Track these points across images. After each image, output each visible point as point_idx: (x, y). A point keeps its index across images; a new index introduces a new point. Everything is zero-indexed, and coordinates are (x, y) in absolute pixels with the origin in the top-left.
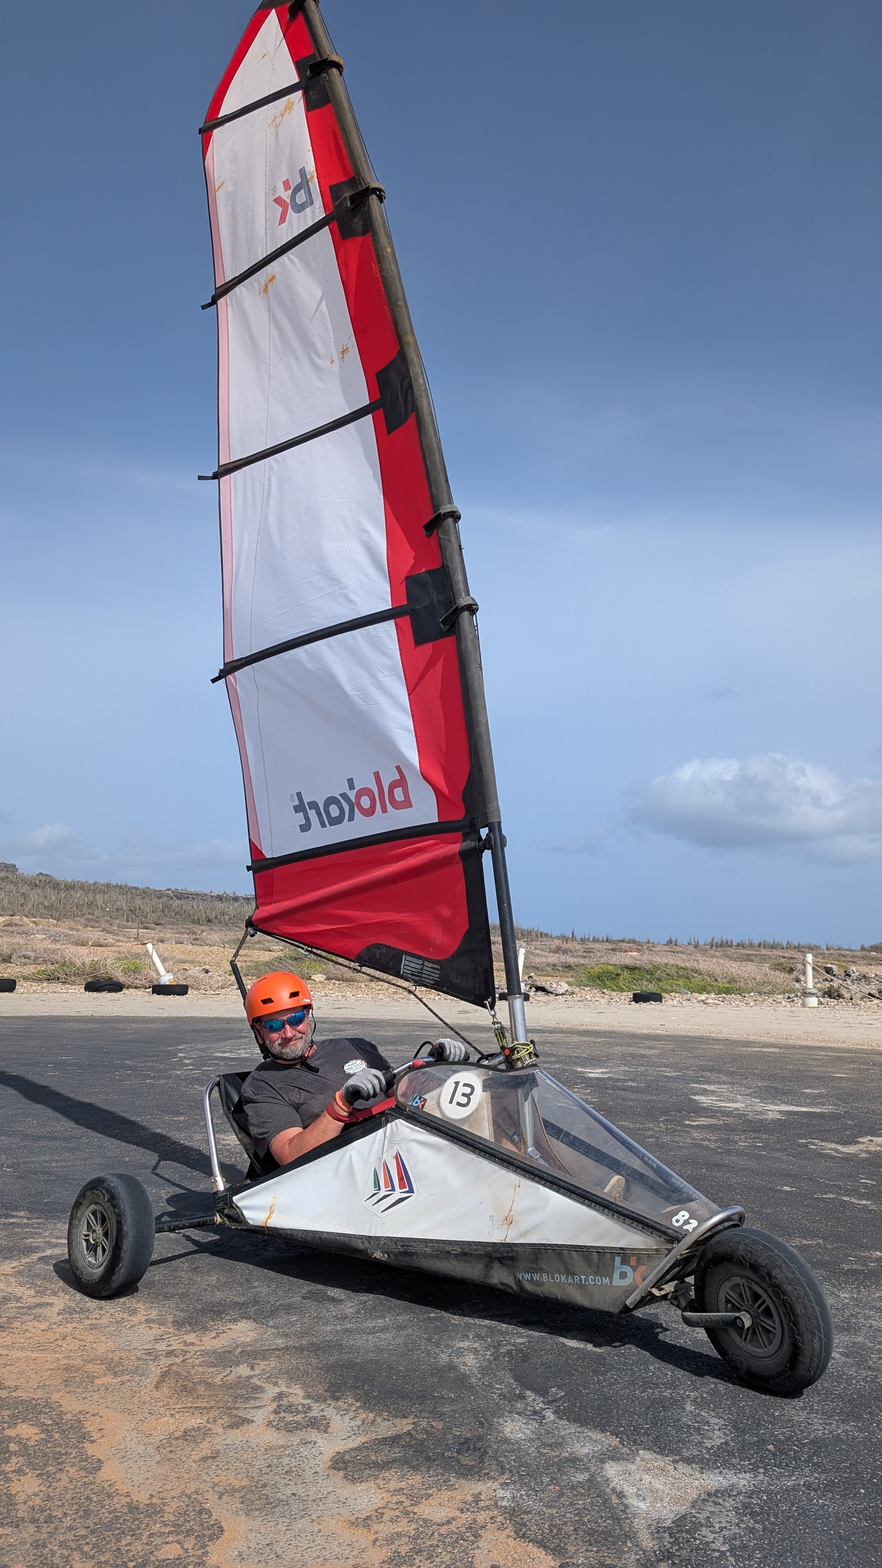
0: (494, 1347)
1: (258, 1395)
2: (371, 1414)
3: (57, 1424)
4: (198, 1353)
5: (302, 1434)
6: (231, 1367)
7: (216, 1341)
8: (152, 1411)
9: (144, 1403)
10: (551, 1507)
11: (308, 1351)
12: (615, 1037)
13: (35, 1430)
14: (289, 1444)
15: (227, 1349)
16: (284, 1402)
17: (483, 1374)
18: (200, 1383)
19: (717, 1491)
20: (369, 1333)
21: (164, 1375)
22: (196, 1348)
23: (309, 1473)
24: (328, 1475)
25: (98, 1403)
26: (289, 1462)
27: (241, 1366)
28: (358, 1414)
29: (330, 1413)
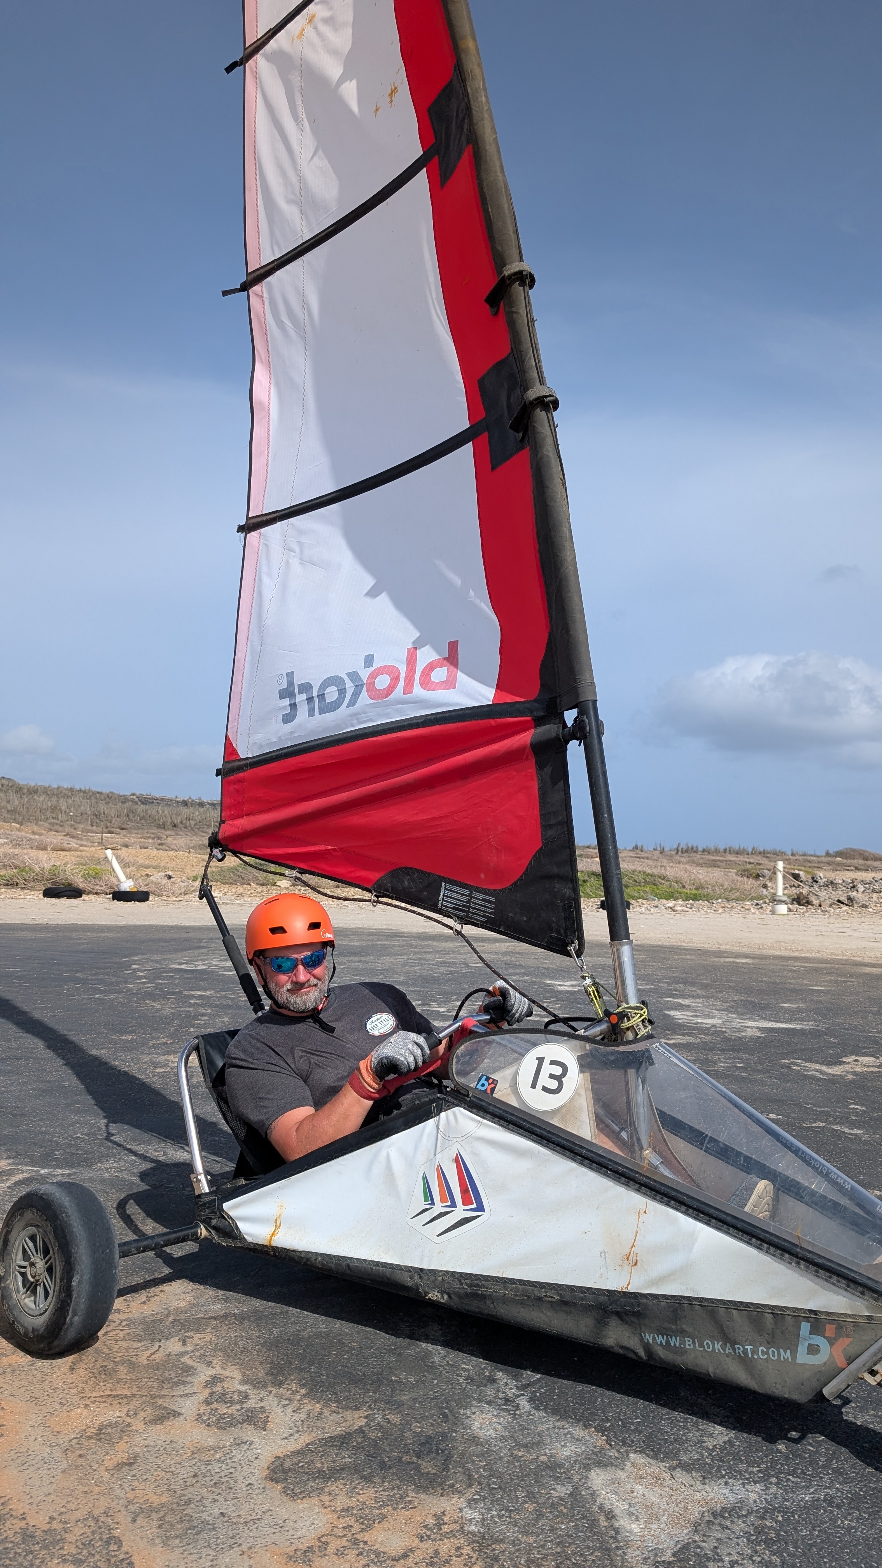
1: (188, 1379)
2: (317, 1405)
4: (124, 1323)
5: (236, 1431)
6: (160, 1341)
7: (146, 1307)
8: (63, 1400)
9: (55, 1389)
10: (526, 1534)
11: (249, 1321)
14: (221, 1445)
15: (158, 1317)
16: (218, 1389)
18: (122, 1363)
19: (724, 1509)
23: (242, 1484)
24: (264, 1488)
25: (2, 1390)
26: (219, 1470)
27: (172, 1339)
28: (303, 1404)
29: (271, 1403)
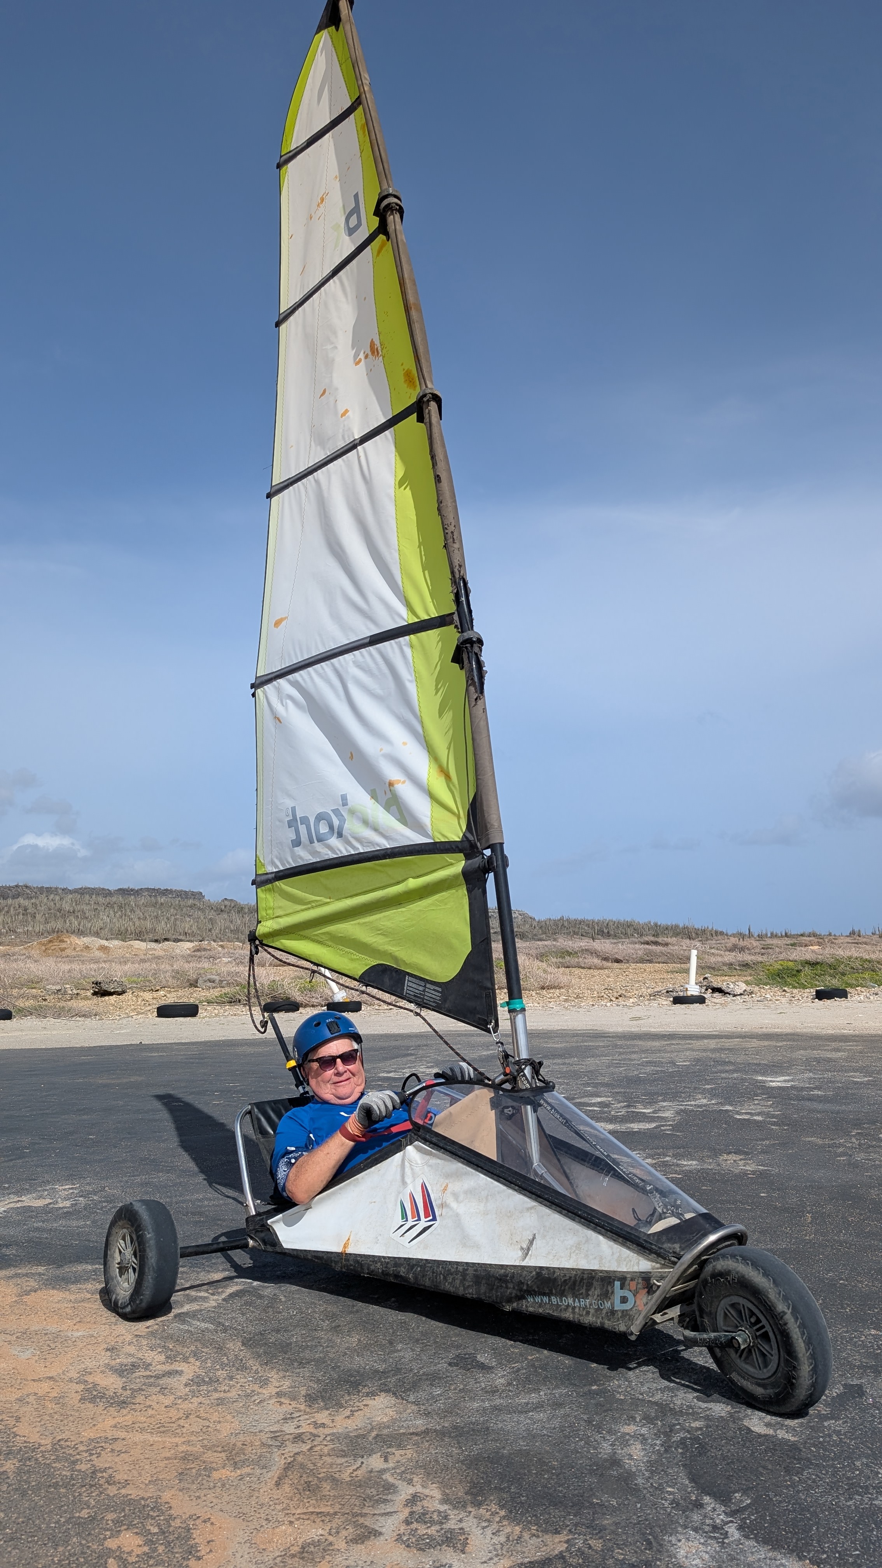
0: (666, 1434)
1: (389, 1497)
2: (517, 1528)
3: (164, 1533)
4: (328, 1438)
5: (435, 1553)
6: (363, 1457)
7: (350, 1421)
8: (269, 1517)
9: (262, 1505)
11: (450, 1437)
12: (798, 1040)
13: (139, 1541)
15: (362, 1432)
16: (418, 1508)
17: (652, 1472)
18: (325, 1479)
20: (521, 1412)
21: (288, 1467)
22: (327, 1431)
25: (212, 1504)
27: (374, 1456)
28: (503, 1526)
29: (470, 1524)
